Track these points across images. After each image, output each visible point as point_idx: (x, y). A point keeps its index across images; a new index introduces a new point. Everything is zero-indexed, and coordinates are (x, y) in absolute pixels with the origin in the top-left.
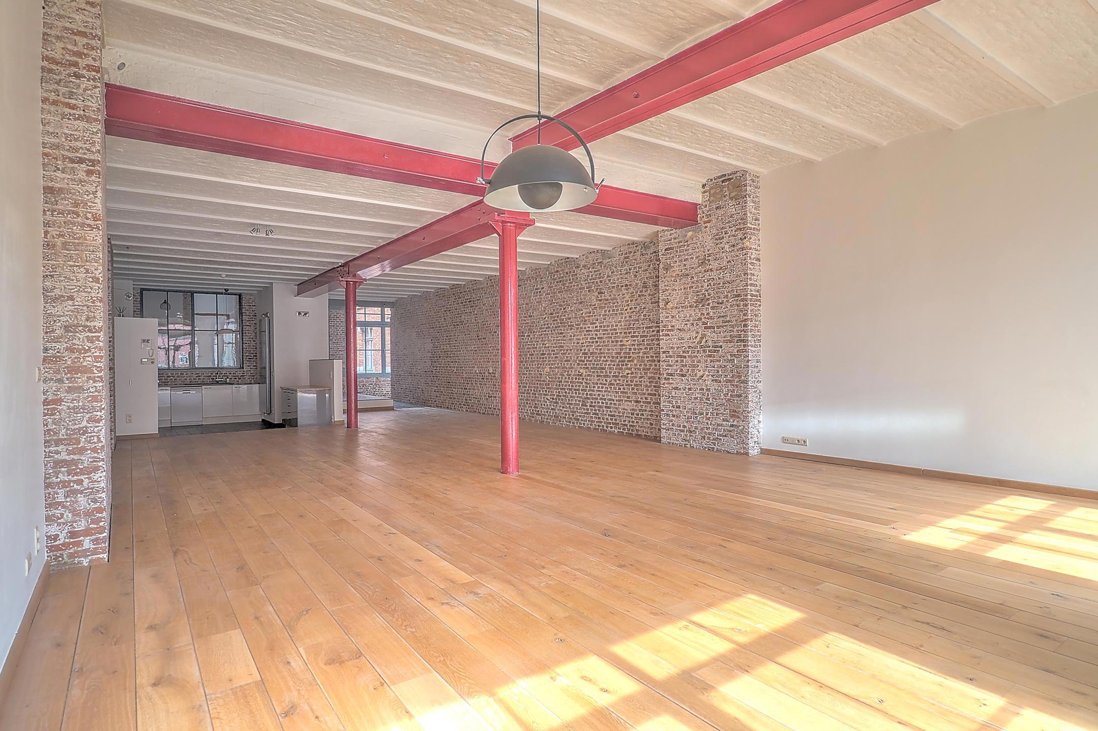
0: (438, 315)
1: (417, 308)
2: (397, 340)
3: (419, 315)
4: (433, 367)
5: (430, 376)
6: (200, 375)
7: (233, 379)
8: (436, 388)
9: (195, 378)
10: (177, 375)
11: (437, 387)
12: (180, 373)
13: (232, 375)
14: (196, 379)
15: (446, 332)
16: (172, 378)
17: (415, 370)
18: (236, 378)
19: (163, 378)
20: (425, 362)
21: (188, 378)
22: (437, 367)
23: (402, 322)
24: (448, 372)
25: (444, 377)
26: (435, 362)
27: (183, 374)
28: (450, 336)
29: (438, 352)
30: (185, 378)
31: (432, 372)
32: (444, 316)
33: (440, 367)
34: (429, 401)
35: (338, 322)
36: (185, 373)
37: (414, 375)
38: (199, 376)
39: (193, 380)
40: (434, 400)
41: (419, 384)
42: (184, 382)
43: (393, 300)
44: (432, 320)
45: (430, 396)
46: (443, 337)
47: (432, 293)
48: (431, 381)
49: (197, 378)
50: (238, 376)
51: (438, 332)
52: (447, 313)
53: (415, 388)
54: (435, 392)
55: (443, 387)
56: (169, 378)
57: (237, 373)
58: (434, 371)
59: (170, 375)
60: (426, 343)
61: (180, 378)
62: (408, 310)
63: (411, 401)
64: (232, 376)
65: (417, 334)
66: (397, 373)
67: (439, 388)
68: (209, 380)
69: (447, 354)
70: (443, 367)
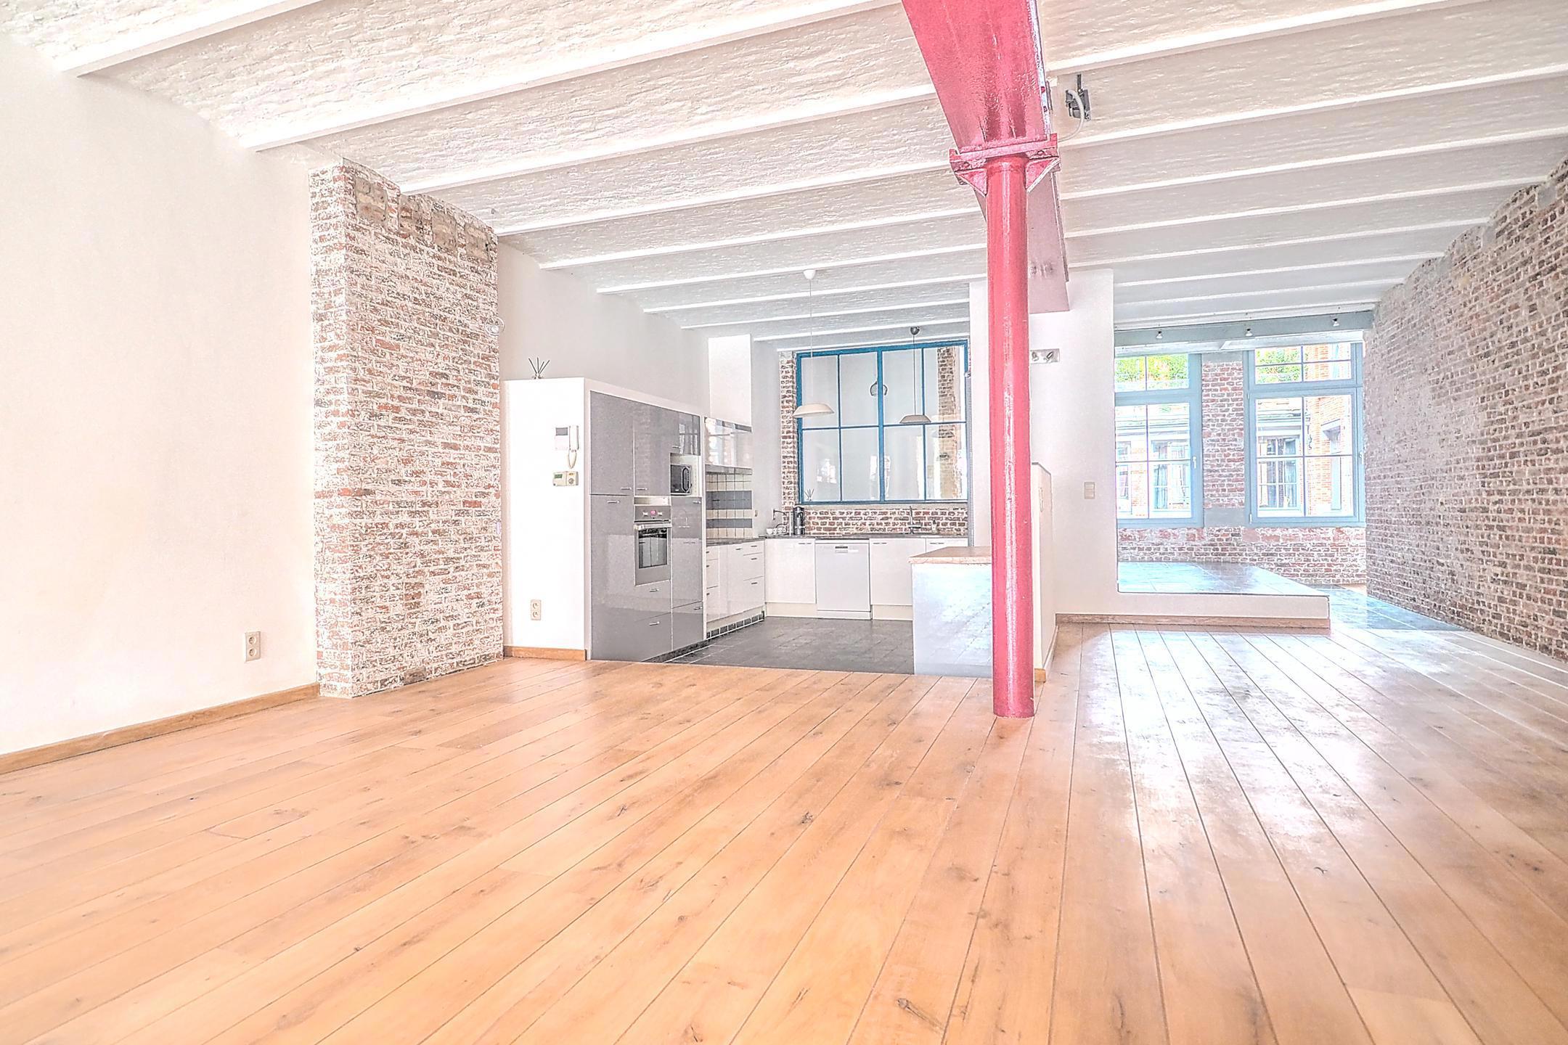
0: (1504, 302)
1: (1432, 304)
2: (1380, 418)
3: (1440, 325)
4: (1489, 493)
5: (1477, 527)
6: (888, 515)
7: (949, 526)
8: (1499, 570)
9: (879, 522)
10: (849, 516)
11: (1503, 565)
12: (854, 511)
13: (947, 516)
14: (881, 524)
15: (1534, 356)
16: (841, 520)
17: (1429, 505)
18: (954, 524)
19: (828, 521)
20: (1462, 478)
21: (868, 522)
22: (1500, 493)
23: (1391, 364)
24: (1548, 512)
25: (1528, 530)
26: (1496, 475)
27: (859, 513)
28: (1556, 369)
29: (1506, 438)
30: (863, 521)
31: (1485, 510)
32: (1530, 299)
33: (1513, 492)
34: (1472, 610)
35: (1226, 389)
36: (862, 512)
37: (1428, 523)
38: (887, 518)
39: (876, 526)
40: (1492, 611)
41: (1443, 551)
42: (861, 530)
43: (1368, 302)
44: (1485, 329)
45: (1478, 594)
46: (1526, 378)
47: (1481, 234)
48: (1481, 544)
49: (883, 522)
50: (958, 519)
51: (1507, 366)
52: (1541, 284)
53: (1428, 564)
54: (1494, 581)
55: (1528, 568)
56: (836, 521)
57: (956, 512)
58: (1491, 507)
59: (838, 515)
60: (1461, 414)
61: (855, 522)
62: (1409, 321)
63: (1418, 603)
64: (947, 519)
65: (1434, 389)
66: (1380, 515)
67: (1509, 569)
68: (904, 527)
69: (1544, 442)
70: (1528, 492)
